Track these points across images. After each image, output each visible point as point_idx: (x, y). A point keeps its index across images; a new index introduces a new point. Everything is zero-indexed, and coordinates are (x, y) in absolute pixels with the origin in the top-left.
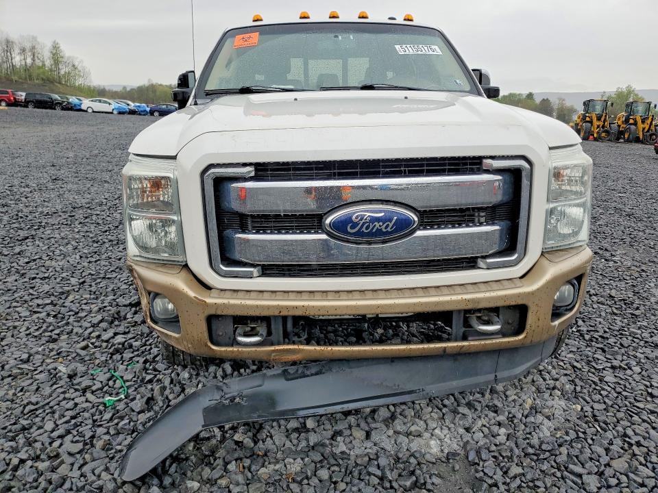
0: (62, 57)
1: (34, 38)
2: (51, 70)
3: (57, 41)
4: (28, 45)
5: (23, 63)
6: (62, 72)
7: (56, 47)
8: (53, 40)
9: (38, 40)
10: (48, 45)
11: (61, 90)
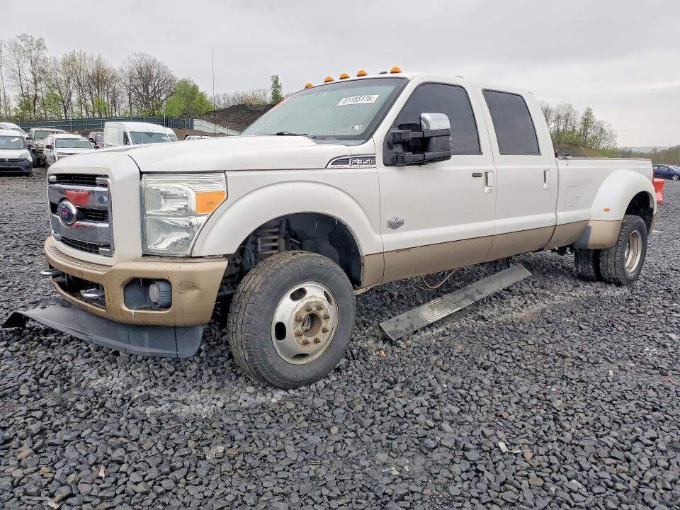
0: (592, 122)
1: (570, 106)
2: (580, 135)
3: (591, 107)
4: (563, 113)
5: (556, 129)
6: (589, 136)
7: (588, 113)
8: (587, 107)
9: (574, 108)
10: (582, 112)
11: (584, 153)
